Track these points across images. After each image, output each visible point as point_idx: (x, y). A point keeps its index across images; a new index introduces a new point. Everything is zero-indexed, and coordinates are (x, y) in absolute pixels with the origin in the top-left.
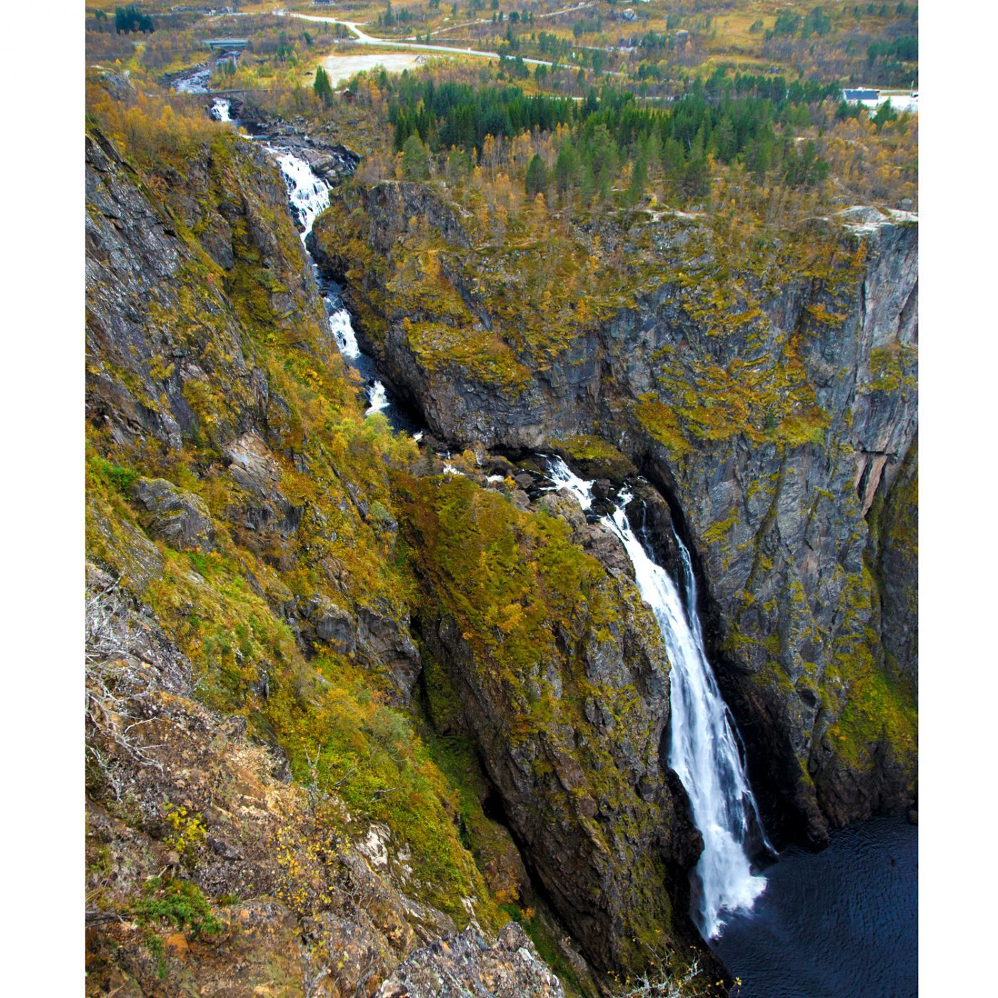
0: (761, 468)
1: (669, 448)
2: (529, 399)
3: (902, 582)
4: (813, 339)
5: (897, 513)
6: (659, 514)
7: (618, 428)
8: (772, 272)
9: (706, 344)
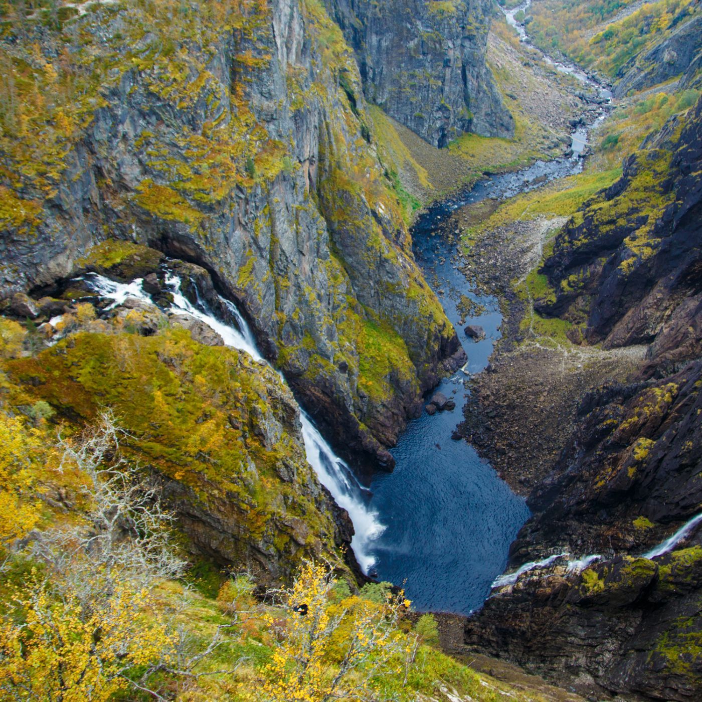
0: (257, 208)
1: (187, 222)
2: (48, 231)
3: (356, 251)
4: (250, 84)
5: (331, 200)
6: (204, 283)
7: (127, 223)
8: (203, 34)
9: (180, 117)
